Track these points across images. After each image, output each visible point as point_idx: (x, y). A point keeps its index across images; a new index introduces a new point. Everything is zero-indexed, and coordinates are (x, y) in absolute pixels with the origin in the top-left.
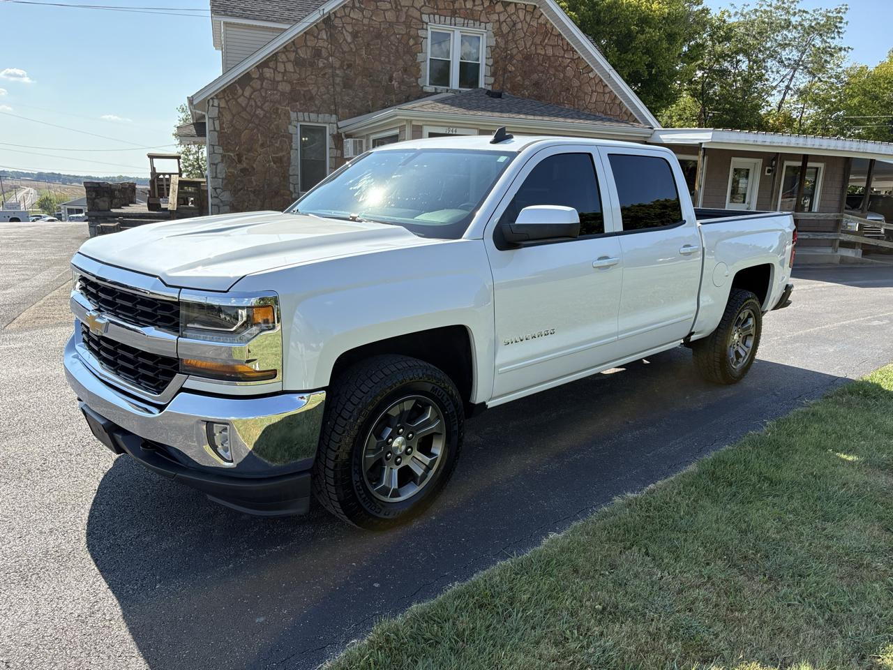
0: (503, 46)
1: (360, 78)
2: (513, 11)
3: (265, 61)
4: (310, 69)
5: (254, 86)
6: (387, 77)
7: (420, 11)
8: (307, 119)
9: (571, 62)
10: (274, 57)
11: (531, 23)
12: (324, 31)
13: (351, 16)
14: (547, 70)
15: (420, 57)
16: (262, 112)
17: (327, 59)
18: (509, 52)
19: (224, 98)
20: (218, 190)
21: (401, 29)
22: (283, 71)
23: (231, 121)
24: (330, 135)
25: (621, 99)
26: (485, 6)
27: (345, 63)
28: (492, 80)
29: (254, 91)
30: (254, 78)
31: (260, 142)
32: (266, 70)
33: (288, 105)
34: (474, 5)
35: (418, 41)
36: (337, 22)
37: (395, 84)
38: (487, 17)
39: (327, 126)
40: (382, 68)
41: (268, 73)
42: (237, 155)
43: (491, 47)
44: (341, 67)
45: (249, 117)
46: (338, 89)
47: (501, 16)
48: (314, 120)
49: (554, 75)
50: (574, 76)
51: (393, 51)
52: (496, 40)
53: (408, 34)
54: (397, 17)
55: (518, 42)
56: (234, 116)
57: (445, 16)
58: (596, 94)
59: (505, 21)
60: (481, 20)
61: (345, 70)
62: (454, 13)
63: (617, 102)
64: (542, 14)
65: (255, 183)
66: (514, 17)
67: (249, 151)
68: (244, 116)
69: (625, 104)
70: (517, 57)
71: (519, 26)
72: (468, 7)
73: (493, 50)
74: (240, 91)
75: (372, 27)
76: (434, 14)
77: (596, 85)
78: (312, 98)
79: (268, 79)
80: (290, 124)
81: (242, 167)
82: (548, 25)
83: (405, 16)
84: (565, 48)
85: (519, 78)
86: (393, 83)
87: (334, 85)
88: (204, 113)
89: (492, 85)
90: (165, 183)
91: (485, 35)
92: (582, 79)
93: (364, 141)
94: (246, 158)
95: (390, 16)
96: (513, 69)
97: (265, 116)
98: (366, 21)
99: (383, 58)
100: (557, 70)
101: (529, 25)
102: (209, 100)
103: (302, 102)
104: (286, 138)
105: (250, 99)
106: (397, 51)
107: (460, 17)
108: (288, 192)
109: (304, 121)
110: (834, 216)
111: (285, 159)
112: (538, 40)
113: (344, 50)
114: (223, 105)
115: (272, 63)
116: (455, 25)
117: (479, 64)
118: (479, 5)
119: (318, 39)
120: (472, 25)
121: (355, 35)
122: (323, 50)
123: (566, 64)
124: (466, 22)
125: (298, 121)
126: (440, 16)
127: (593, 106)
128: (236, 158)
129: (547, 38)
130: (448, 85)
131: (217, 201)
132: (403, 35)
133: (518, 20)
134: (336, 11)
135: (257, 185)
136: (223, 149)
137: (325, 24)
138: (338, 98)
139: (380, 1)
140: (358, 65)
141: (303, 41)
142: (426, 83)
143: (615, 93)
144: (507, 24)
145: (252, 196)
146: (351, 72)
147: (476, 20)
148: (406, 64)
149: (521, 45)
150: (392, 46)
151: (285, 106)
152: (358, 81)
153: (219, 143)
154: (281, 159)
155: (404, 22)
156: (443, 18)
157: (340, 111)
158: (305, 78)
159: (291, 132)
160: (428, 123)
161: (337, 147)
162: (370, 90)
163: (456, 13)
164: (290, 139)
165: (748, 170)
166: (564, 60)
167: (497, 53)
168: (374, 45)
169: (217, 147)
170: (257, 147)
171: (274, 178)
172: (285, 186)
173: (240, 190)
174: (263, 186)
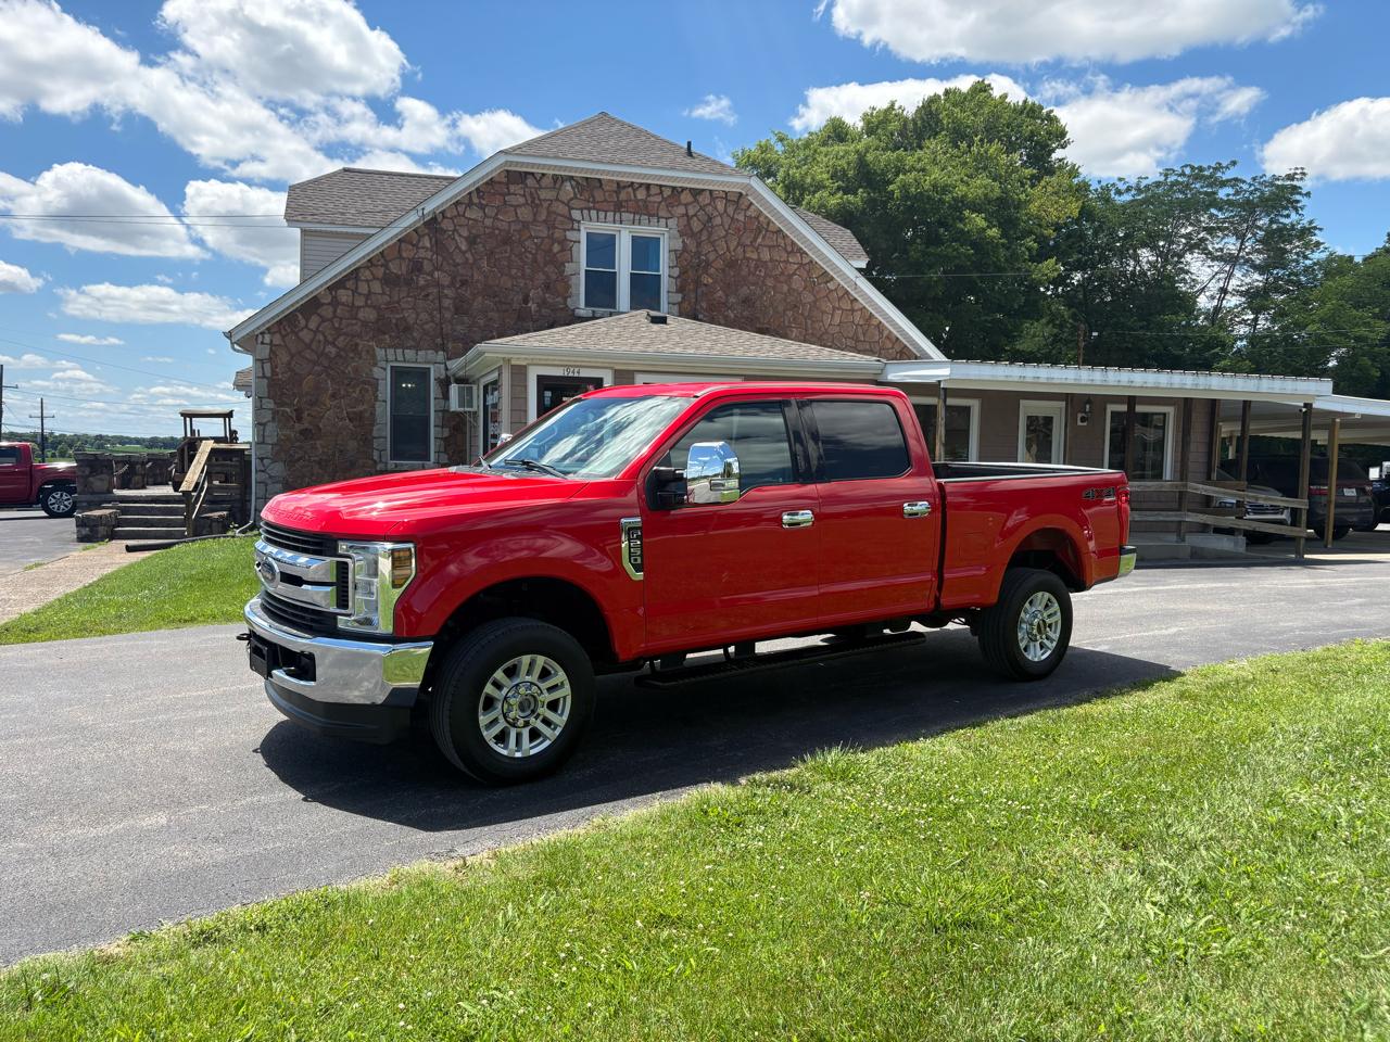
0: (694, 250)
1: (480, 299)
2: (707, 201)
3: (340, 280)
4: (406, 289)
5: (323, 313)
6: (521, 298)
7: (567, 205)
8: (400, 358)
9: (799, 268)
10: (354, 274)
12: (427, 237)
13: (467, 215)
14: (763, 282)
15: (569, 268)
16: (334, 350)
17: (431, 274)
18: (703, 257)
19: (279, 331)
20: (265, 461)
21: (542, 231)
22: (366, 292)
23: (289, 363)
24: (435, 379)
25: (880, 318)
26: (665, 196)
27: (458, 279)
28: (678, 298)
29: (323, 321)
30: (323, 304)
31: (330, 392)
32: (341, 292)
33: (372, 339)
34: (648, 195)
35: (567, 246)
36: (447, 225)
37: (533, 306)
39: (432, 368)
40: (513, 285)
41: (344, 295)
42: (296, 410)
43: (675, 251)
44: (452, 284)
45: (315, 357)
46: (448, 315)
47: (690, 207)
48: (411, 358)
49: (774, 288)
50: (805, 288)
51: (528, 261)
52: (683, 241)
53: (550, 237)
54: (535, 215)
55: (717, 243)
56: (292, 356)
57: (606, 211)
58: (840, 312)
59: (695, 215)
60: (661, 214)
61: (459, 288)
62: (619, 207)
63: (874, 322)
64: (751, 203)
65: (320, 450)
66: (709, 209)
67: (312, 404)
68: (308, 356)
69: (887, 325)
70: (715, 265)
71: (718, 221)
72: (639, 197)
73: (678, 255)
74: (303, 322)
75: (498, 229)
76: (589, 209)
77: (840, 299)
79: (343, 304)
80: (375, 365)
81: (302, 427)
82: (761, 219)
83: (545, 213)
85: (720, 294)
86: (529, 305)
87: (440, 310)
89: (679, 304)
91: (666, 235)
92: (818, 292)
93: (475, 387)
94: (309, 415)
95: (525, 214)
96: (710, 281)
97: (338, 355)
98: (488, 222)
99: (514, 271)
100: (777, 281)
101: (732, 219)
102: (257, 336)
103: (393, 334)
104: (371, 385)
105: (316, 332)
106: (535, 260)
107: (628, 212)
108: (370, 462)
109: (396, 360)
110: (1172, 485)
111: (367, 415)
112: (747, 239)
113: (457, 261)
114: (277, 340)
115: (351, 282)
116: (621, 223)
117: (660, 276)
118: (655, 194)
119: (418, 248)
120: (647, 222)
121: (472, 241)
122: (426, 262)
123: (791, 272)
124: (637, 217)
125: (387, 361)
126: (598, 211)
127: (837, 329)
128: (294, 415)
129: (761, 237)
130: (615, 308)
131: (263, 476)
132: (543, 238)
133: (716, 213)
134: (444, 210)
135: (323, 452)
136: (275, 403)
137: (429, 228)
138: (447, 328)
139: (509, 194)
140: (477, 281)
141: (396, 253)
142: (580, 302)
143: (870, 309)
144: (699, 220)
145: (316, 469)
146: (466, 291)
147: (653, 215)
148: (548, 277)
149: (722, 247)
150: (528, 255)
151: (368, 341)
152: (478, 303)
153: (269, 392)
154: (360, 416)
155: (544, 221)
156: (602, 215)
157: (450, 345)
158: (398, 302)
159: (376, 376)
160: (535, 362)
161: (446, 396)
162: (494, 315)
163: (622, 207)
164: (376, 387)
165: (1051, 419)
166: (789, 266)
167: (686, 259)
168: (501, 253)
169: (266, 400)
170: (325, 398)
171: (350, 443)
172: (365, 453)
173: (298, 460)
174: (334, 454)
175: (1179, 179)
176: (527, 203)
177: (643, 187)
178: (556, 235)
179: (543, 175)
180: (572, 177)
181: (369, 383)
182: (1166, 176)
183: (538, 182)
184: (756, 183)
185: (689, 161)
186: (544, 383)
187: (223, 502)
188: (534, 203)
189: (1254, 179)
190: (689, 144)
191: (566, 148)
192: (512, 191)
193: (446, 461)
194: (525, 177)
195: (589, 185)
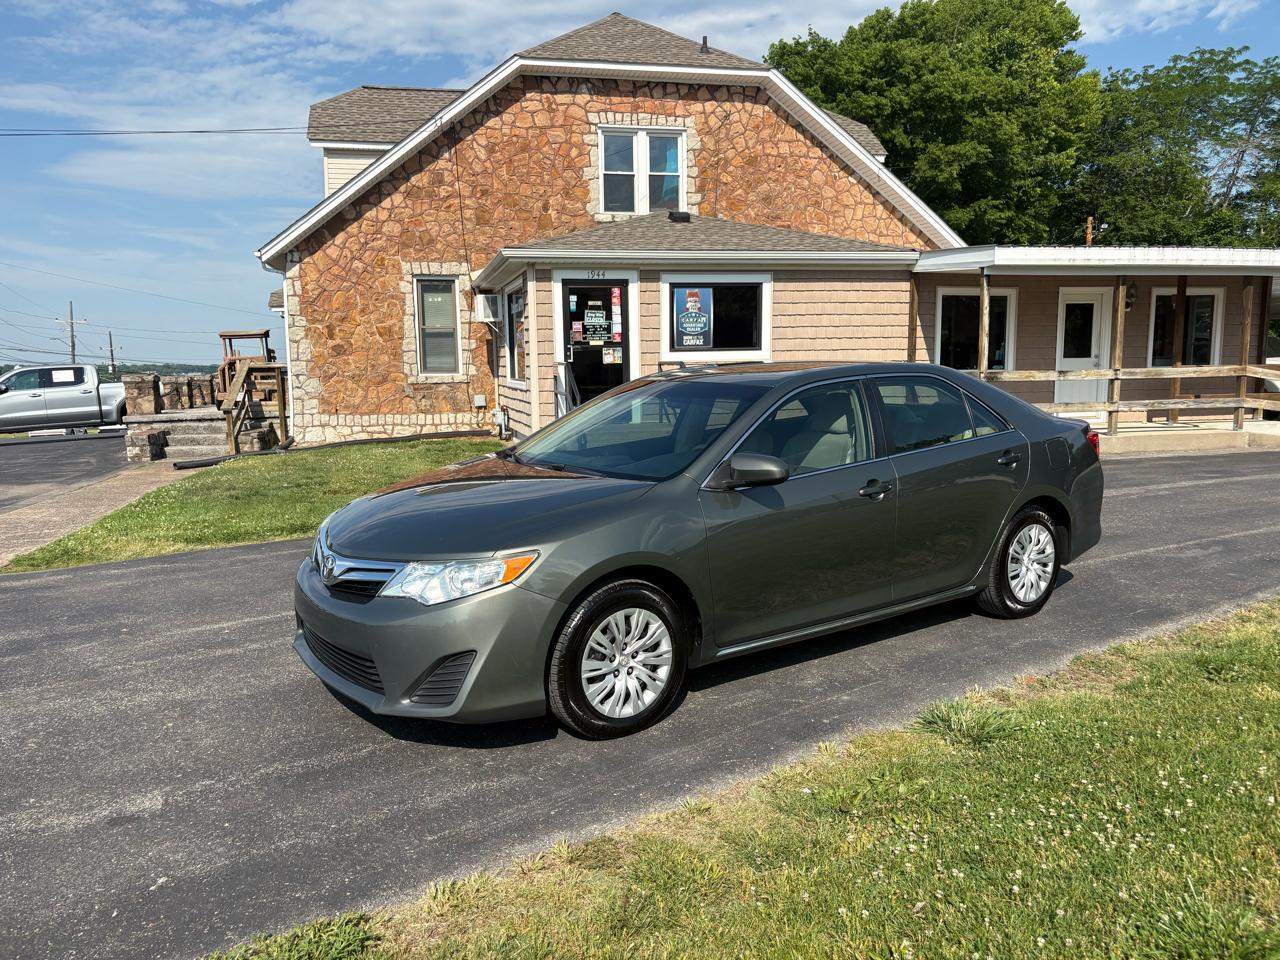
0: (713, 148)
1: (500, 208)
2: (725, 97)
3: (364, 193)
4: (428, 201)
5: (349, 229)
6: (540, 205)
7: (584, 108)
8: (426, 271)
9: (819, 163)
10: (376, 187)
11: (754, 112)
12: (446, 148)
13: (485, 123)
14: (783, 177)
15: (588, 172)
16: (360, 265)
17: (452, 186)
18: (722, 156)
19: (307, 249)
20: (302, 378)
21: (558, 134)
22: (389, 206)
23: (318, 280)
24: (461, 291)
26: (682, 94)
27: (479, 188)
28: (698, 198)
29: (350, 237)
30: (348, 220)
31: (360, 307)
32: (365, 207)
33: (397, 253)
34: (665, 94)
35: (585, 151)
36: (466, 135)
37: (552, 213)
38: (687, 110)
39: (457, 280)
40: (533, 193)
41: (368, 211)
42: (327, 327)
43: (694, 150)
44: (473, 195)
45: (343, 273)
46: (469, 226)
47: (707, 105)
48: (436, 270)
49: (794, 183)
50: (826, 183)
51: (547, 167)
52: (701, 140)
53: (568, 141)
54: (552, 119)
55: (735, 140)
56: (321, 273)
57: (623, 113)
58: (862, 206)
59: (713, 112)
60: (678, 113)
61: (477, 199)
62: (635, 110)
64: (770, 98)
65: (353, 365)
66: (727, 106)
67: (343, 320)
68: (336, 272)
70: (734, 162)
71: (736, 117)
72: (656, 97)
73: (696, 153)
74: (329, 239)
75: (516, 136)
76: (606, 112)
77: (862, 192)
78: (432, 241)
80: (401, 279)
81: (334, 343)
82: (781, 113)
83: (562, 119)
84: (809, 143)
85: (740, 191)
86: (549, 212)
87: (462, 220)
88: (279, 272)
89: (699, 204)
91: (685, 134)
92: (840, 186)
94: (340, 331)
96: (731, 179)
97: (365, 270)
98: (506, 130)
99: (533, 179)
100: (798, 176)
101: (751, 115)
102: (286, 254)
103: (418, 247)
105: (343, 248)
106: (554, 166)
107: (644, 112)
108: (402, 375)
109: (422, 275)
110: (1230, 370)
111: (396, 329)
112: (766, 135)
113: (476, 170)
114: (306, 257)
115: (374, 197)
116: (638, 124)
117: (678, 176)
118: (673, 93)
119: (438, 159)
120: (664, 122)
121: (491, 149)
122: (446, 173)
123: (811, 167)
124: (654, 117)
125: (413, 275)
126: (615, 112)
127: (860, 224)
128: (325, 331)
129: (780, 132)
130: (632, 209)
131: (298, 393)
132: (561, 143)
133: (733, 110)
134: (461, 119)
135: (356, 367)
136: (307, 320)
137: (447, 138)
138: (470, 239)
139: (526, 100)
140: (497, 190)
141: (417, 165)
142: (597, 208)
143: (893, 202)
144: (716, 117)
145: (350, 384)
146: (486, 200)
147: (670, 115)
148: (568, 183)
149: (740, 142)
150: (546, 161)
151: (394, 255)
152: (498, 212)
153: (300, 310)
154: (389, 330)
155: (562, 126)
156: (619, 116)
157: (473, 256)
158: (421, 214)
159: (402, 290)
160: (559, 266)
161: (471, 308)
162: (516, 224)
163: (639, 107)
164: (403, 301)
165: (1091, 306)
166: (810, 161)
167: (704, 159)
168: (520, 160)
169: (299, 318)
170: (355, 314)
171: (382, 357)
172: (395, 366)
173: (331, 377)
174: (366, 369)
175: (1188, 65)
176: (544, 109)
178: (574, 139)
179: (559, 78)
180: (587, 81)
181: (397, 298)
182: (1175, 62)
183: (554, 86)
184: (776, 77)
185: (705, 57)
186: (569, 286)
188: (551, 108)
189: (1267, 61)
190: (705, 39)
191: (581, 49)
192: (528, 96)
193: (475, 373)
194: (541, 82)
195: (605, 86)
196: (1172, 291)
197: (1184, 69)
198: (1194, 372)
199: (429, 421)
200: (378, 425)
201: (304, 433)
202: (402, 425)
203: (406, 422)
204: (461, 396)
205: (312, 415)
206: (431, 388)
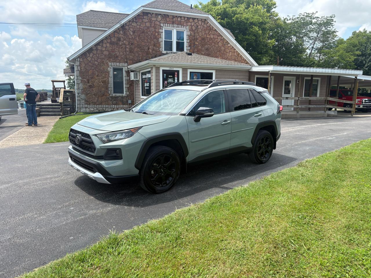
0: (193, 35)
1: (136, 48)
2: (197, 21)
3: (98, 43)
4: (116, 45)
5: (94, 53)
6: (147, 48)
7: (159, 22)
8: (115, 65)
9: (220, 40)
10: (102, 41)
11: (204, 26)
12: (121, 31)
13: (132, 25)
14: (211, 44)
15: (160, 40)
16: (97, 63)
17: (123, 41)
18: (196, 37)
19: (82, 58)
20: (79, 94)
21: (153, 29)
22: (105, 46)
23: (85, 66)
24: (125, 71)
25: (241, 54)
26: (185, 20)
27: (131, 43)
29: (94, 55)
30: (94, 50)
31: (97, 75)
32: (98, 46)
33: (107, 60)
34: (181, 19)
35: (159, 34)
36: (127, 27)
37: (150, 50)
38: (187, 24)
39: (124, 68)
40: (145, 45)
41: (99, 47)
42: (87, 80)
43: (188, 35)
44: (129, 44)
45: (92, 65)
46: (128, 53)
47: (192, 23)
48: (118, 65)
49: (214, 46)
50: (222, 46)
51: (149, 38)
52: (190, 33)
53: (155, 31)
54: (151, 25)
56: (86, 65)
57: (170, 24)
58: (231, 52)
59: (194, 25)
60: (184, 25)
61: (131, 45)
62: (173, 23)
64: (208, 22)
65: (94, 91)
66: (197, 24)
67: (92, 78)
68: (90, 65)
69: (243, 56)
70: (199, 39)
71: (199, 27)
72: (179, 20)
73: (189, 36)
74: (88, 55)
75: (141, 29)
77: (231, 49)
78: (117, 57)
79: (99, 50)
80: (108, 67)
81: (89, 85)
82: (211, 27)
83: (153, 24)
84: (218, 35)
85: (200, 47)
87: (126, 51)
88: (74, 64)
89: (189, 50)
90: (58, 92)
91: (186, 31)
92: (225, 47)
93: (138, 73)
94: (91, 81)
95: (148, 24)
96: (198, 44)
97: (98, 64)
98: (138, 27)
99: (145, 41)
100: (215, 44)
102: (76, 59)
103: (113, 58)
104: (107, 73)
105: (92, 58)
106: (151, 38)
107: (176, 24)
108: (108, 94)
109: (114, 66)
110: (323, 98)
111: (107, 81)
112: (207, 32)
113: (130, 38)
114: (81, 60)
115: (101, 43)
116: (174, 27)
117: (184, 42)
118: (183, 20)
119: (119, 34)
120: (181, 27)
121: (134, 32)
122: (121, 38)
123: (219, 41)
124: (178, 26)
125: (112, 66)
127: (230, 57)
128: (87, 81)
129: (211, 31)
130: (172, 50)
131: (79, 98)
132: (153, 31)
133: (199, 25)
134: (126, 23)
135: (95, 92)
136: (82, 78)
137: (122, 28)
138: (128, 57)
139: (144, 19)
140: (136, 43)
141: (113, 35)
142: (163, 50)
143: (239, 52)
144: (194, 26)
145: (94, 96)
147: (182, 25)
148: (155, 42)
149: (200, 34)
150: (149, 36)
151: (106, 60)
152: (136, 50)
153: (80, 75)
154: (105, 81)
155: (153, 27)
156: (169, 25)
157: (129, 62)
158: (114, 49)
159: (109, 70)
160: (162, 66)
161: (129, 76)
162: (140, 53)
163: (174, 23)
164: (109, 73)
165: (291, 81)
166: (218, 40)
167: (191, 38)
168: (142, 35)
169: (79, 77)
170: (95, 76)
171: (102, 89)
172: (107, 91)
173: (88, 94)
174: (98, 92)
175: (303, 17)
176: (149, 22)
177: (180, 17)
179: (153, 13)
180: (160, 14)
182: (300, 16)
183: (151, 15)
184: (210, 17)
185: (192, 10)
186: (164, 72)
187: (67, 105)
188: (150, 21)
189: (322, 17)
190: (191, 5)
191: (159, 6)
192: (144, 18)
193: (128, 94)
194: (148, 14)
195: (165, 16)
196: (310, 78)
197: (302, 18)
198: (316, 98)
199: (116, 107)
200: (101, 108)
201: (80, 110)
202: (108, 108)
203: (109, 107)
204: (125, 100)
205: (83, 105)
206: (116, 98)
